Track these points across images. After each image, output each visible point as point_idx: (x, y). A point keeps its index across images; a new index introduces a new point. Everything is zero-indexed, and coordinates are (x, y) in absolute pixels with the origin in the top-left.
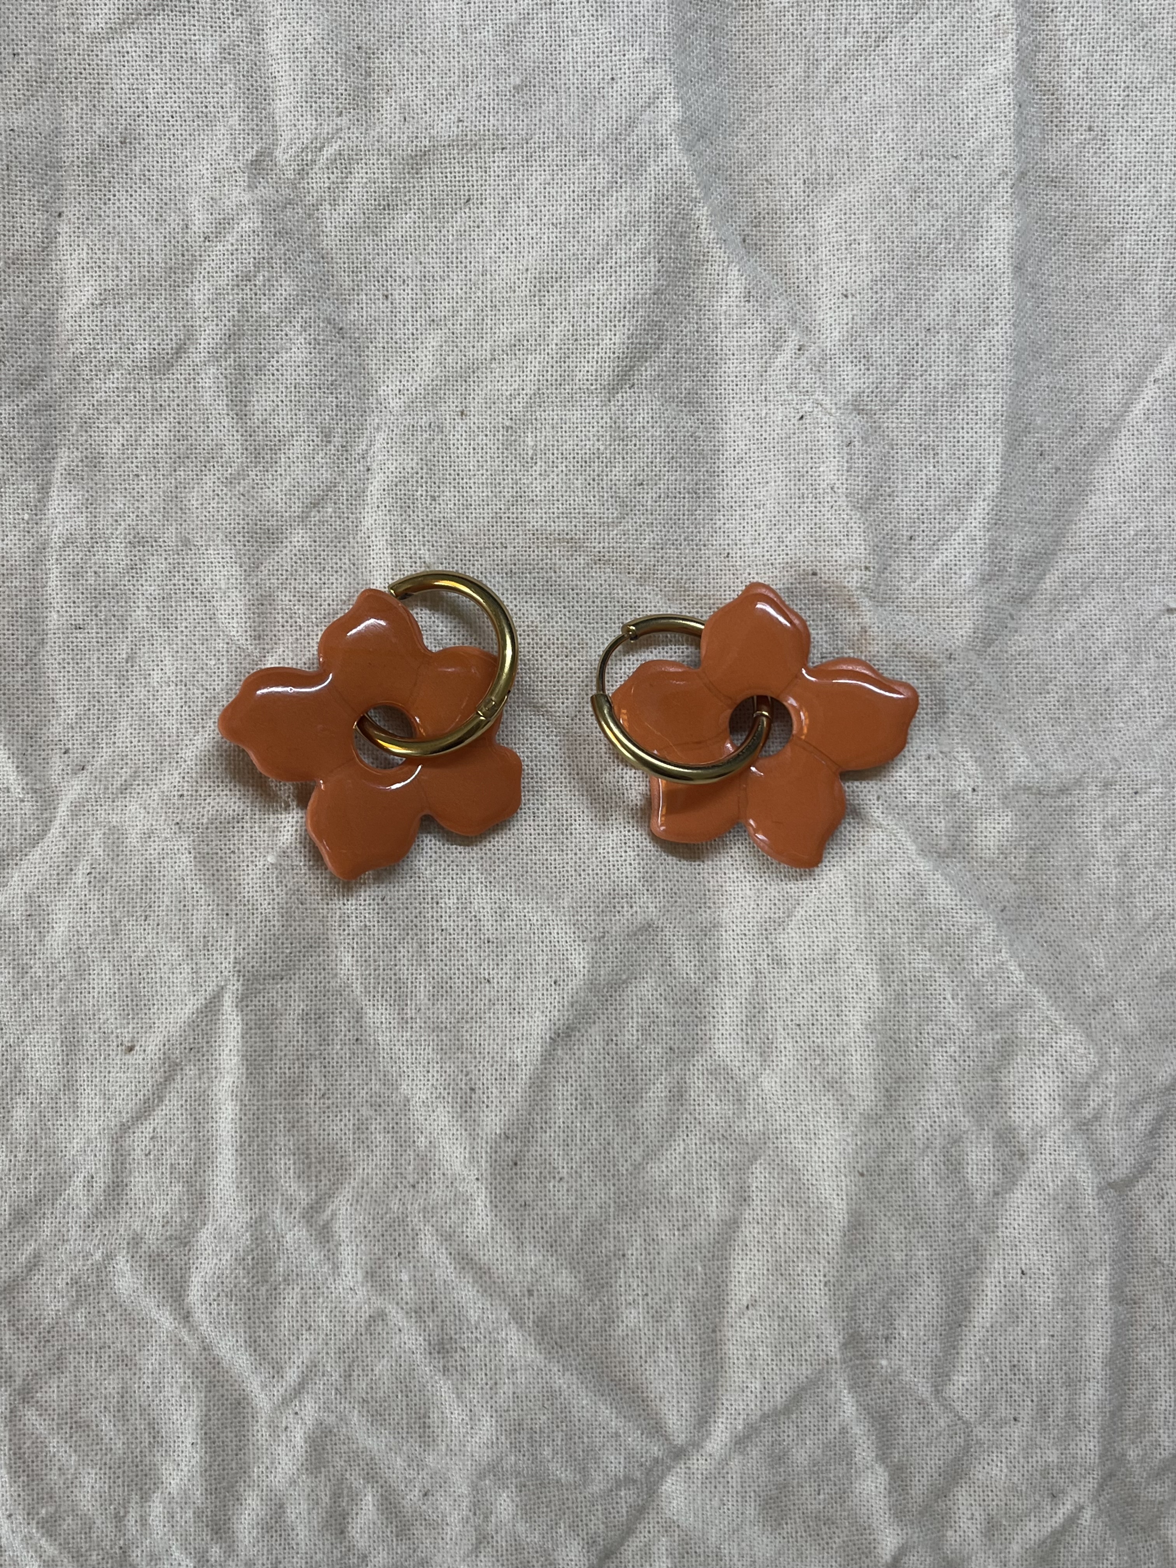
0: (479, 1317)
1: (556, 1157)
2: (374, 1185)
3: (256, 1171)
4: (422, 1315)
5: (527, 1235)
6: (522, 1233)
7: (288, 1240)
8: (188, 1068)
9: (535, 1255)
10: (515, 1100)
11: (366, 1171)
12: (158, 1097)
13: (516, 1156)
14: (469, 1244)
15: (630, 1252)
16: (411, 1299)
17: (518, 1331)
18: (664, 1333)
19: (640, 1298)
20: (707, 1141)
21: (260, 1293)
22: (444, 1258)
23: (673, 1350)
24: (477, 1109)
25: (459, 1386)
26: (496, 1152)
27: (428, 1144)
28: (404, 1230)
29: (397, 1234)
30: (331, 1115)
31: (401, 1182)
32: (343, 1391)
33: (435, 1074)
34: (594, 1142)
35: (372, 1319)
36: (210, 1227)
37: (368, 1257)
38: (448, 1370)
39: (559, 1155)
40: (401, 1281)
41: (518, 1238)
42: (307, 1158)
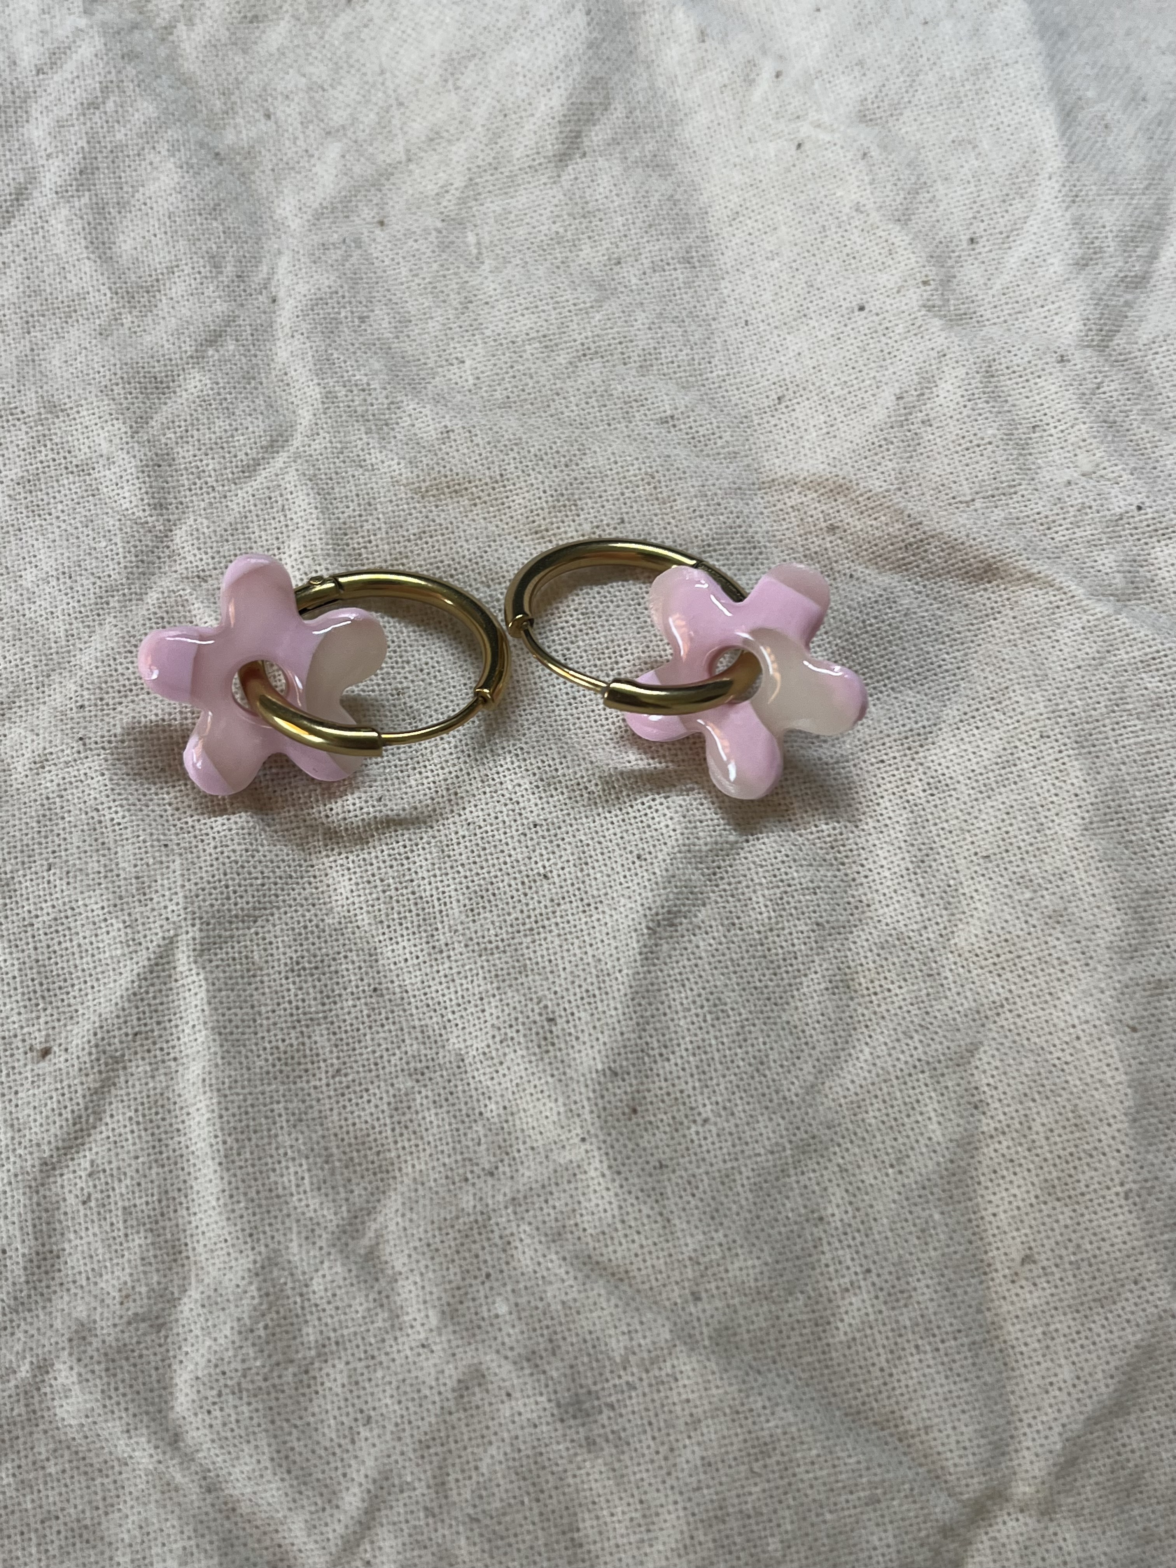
0: (626, 1348)
1: (691, 1092)
2: (432, 1184)
3: (254, 1189)
4: (539, 1362)
5: (674, 1209)
6: (664, 1207)
7: (316, 1288)
8: (134, 1064)
9: (692, 1235)
10: (615, 1020)
11: (418, 1168)
12: (94, 1113)
13: (633, 1099)
14: (589, 1239)
15: (830, 1211)
16: (518, 1341)
17: (689, 1356)
18: (908, 1323)
19: (861, 1277)
20: (901, 1036)
21: (284, 1379)
22: (555, 1266)
23: (928, 1348)
24: (563, 1046)
25: (617, 1465)
26: (602, 1097)
27: (502, 1111)
28: (489, 1239)
29: (478, 1246)
30: (353, 1096)
31: (472, 1172)
32: (437, 1511)
33: (494, 1011)
34: (741, 1063)
35: (463, 1388)
36: (194, 1293)
37: (441, 1288)
38: (594, 1443)
39: (694, 1088)
40: (497, 1316)
41: (661, 1214)
42: (327, 1162)
